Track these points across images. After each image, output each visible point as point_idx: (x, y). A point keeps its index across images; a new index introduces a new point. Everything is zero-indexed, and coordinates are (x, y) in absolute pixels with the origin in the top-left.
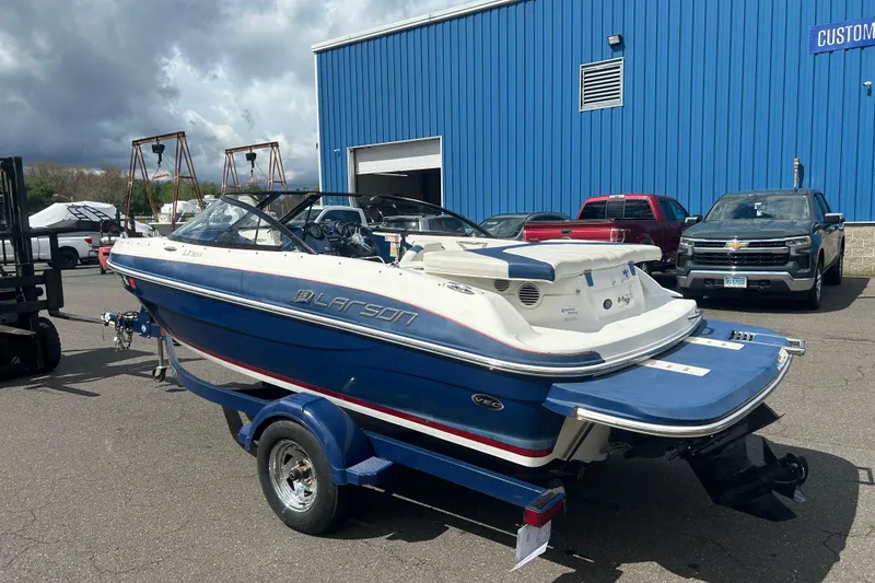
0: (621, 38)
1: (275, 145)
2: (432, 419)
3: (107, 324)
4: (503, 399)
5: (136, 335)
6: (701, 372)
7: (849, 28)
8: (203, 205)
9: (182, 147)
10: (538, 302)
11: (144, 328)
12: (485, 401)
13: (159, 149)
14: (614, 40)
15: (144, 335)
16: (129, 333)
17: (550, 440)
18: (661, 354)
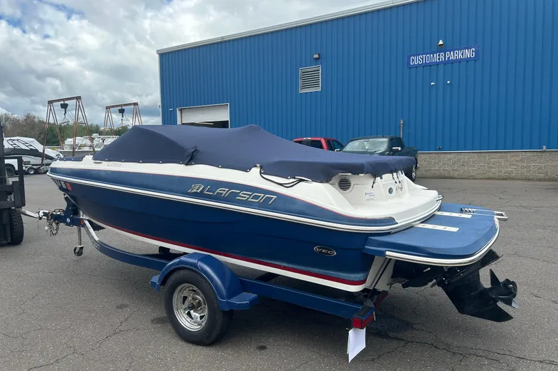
0: (319, 55)
1: (135, 104)
2: (286, 265)
3: (40, 218)
4: (335, 249)
5: (62, 225)
6: (455, 229)
7: (424, 56)
8: (92, 140)
9: (79, 106)
10: (350, 189)
11: (68, 220)
12: (323, 251)
13: (64, 106)
14: (316, 56)
15: (68, 224)
16: (57, 224)
17: (365, 274)
18: (425, 221)
